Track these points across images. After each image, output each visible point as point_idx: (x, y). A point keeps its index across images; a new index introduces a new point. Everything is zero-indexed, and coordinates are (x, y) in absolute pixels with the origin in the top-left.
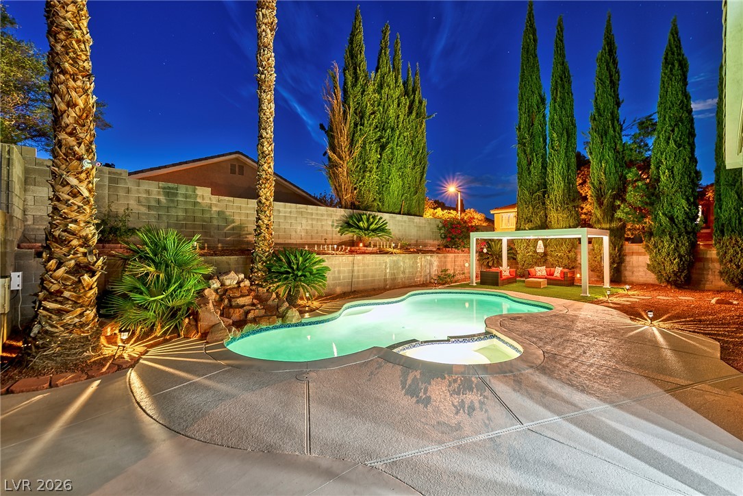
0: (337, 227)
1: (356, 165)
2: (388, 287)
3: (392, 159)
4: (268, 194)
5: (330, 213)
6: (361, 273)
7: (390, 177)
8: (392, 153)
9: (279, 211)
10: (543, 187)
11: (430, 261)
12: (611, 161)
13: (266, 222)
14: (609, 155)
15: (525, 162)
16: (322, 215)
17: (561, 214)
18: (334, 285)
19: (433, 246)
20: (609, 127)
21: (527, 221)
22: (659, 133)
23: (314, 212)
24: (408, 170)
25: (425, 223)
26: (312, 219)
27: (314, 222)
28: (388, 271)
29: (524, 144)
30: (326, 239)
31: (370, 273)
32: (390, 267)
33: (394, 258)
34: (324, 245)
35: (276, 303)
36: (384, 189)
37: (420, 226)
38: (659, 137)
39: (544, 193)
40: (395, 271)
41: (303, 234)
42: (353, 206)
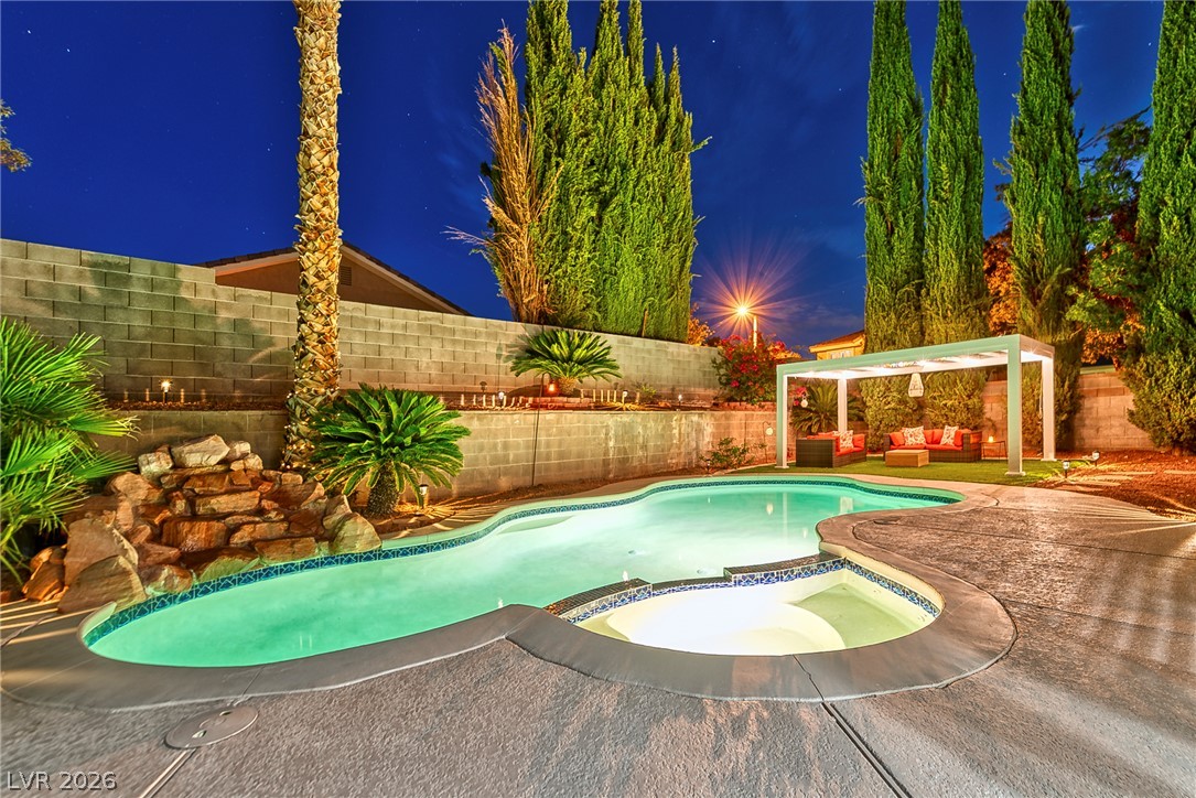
0: (508, 358)
1: (548, 234)
2: (611, 476)
3: (623, 228)
4: (323, 264)
5: (492, 330)
6: (554, 449)
7: (619, 263)
8: (623, 214)
9: (379, 324)
10: (917, 275)
11: (699, 424)
12: (1056, 212)
13: (318, 327)
14: (1052, 199)
15: (881, 231)
16: (476, 334)
17: (953, 325)
18: (493, 473)
19: (704, 398)
20: (1051, 144)
21: (885, 342)
22: (1157, 146)
23: (458, 327)
24: (655, 250)
25: (689, 356)
26: (454, 342)
27: (459, 349)
28: (611, 444)
29: (880, 196)
30: (483, 384)
31: (574, 449)
32: (616, 436)
33: (625, 418)
34: (479, 395)
35: (323, 507)
36: (608, 286)
37: (679, 361)
38: (1156, 154)
39: (919, 287)
40: (627, 445)
41: (434, 372)
42: (543, 318)
